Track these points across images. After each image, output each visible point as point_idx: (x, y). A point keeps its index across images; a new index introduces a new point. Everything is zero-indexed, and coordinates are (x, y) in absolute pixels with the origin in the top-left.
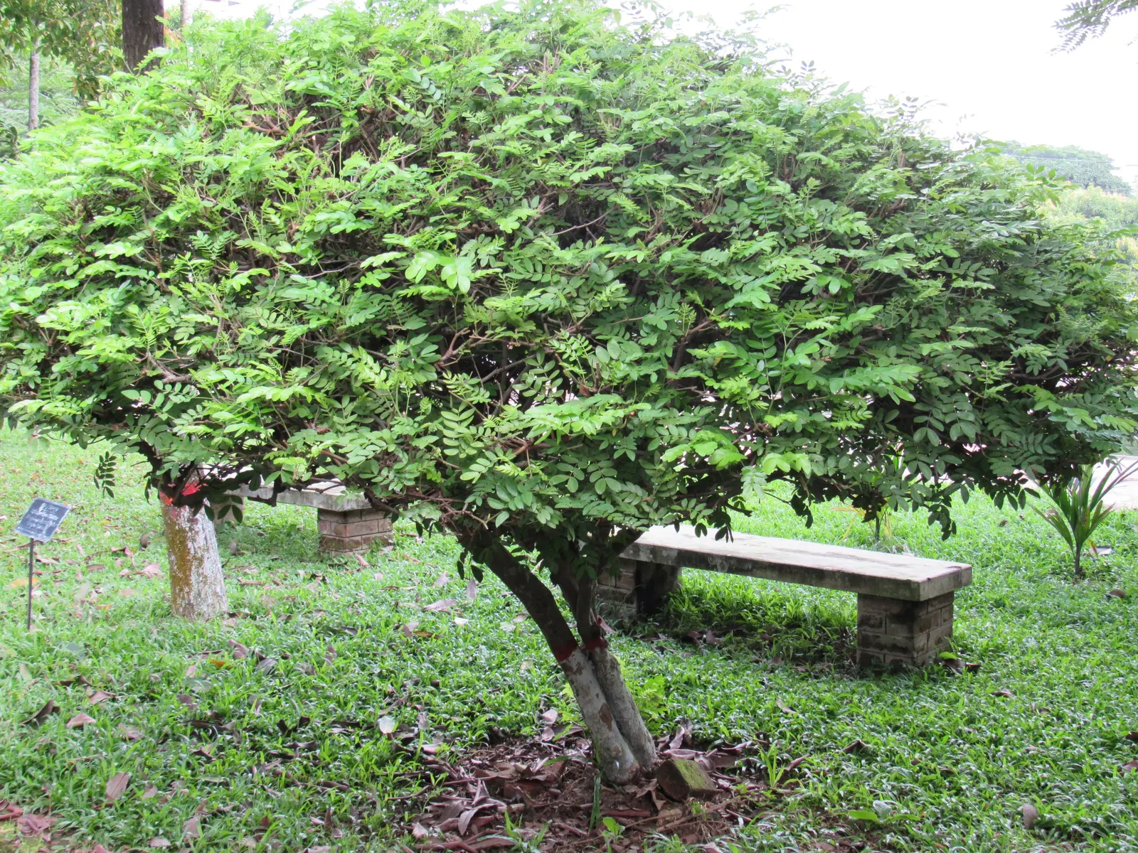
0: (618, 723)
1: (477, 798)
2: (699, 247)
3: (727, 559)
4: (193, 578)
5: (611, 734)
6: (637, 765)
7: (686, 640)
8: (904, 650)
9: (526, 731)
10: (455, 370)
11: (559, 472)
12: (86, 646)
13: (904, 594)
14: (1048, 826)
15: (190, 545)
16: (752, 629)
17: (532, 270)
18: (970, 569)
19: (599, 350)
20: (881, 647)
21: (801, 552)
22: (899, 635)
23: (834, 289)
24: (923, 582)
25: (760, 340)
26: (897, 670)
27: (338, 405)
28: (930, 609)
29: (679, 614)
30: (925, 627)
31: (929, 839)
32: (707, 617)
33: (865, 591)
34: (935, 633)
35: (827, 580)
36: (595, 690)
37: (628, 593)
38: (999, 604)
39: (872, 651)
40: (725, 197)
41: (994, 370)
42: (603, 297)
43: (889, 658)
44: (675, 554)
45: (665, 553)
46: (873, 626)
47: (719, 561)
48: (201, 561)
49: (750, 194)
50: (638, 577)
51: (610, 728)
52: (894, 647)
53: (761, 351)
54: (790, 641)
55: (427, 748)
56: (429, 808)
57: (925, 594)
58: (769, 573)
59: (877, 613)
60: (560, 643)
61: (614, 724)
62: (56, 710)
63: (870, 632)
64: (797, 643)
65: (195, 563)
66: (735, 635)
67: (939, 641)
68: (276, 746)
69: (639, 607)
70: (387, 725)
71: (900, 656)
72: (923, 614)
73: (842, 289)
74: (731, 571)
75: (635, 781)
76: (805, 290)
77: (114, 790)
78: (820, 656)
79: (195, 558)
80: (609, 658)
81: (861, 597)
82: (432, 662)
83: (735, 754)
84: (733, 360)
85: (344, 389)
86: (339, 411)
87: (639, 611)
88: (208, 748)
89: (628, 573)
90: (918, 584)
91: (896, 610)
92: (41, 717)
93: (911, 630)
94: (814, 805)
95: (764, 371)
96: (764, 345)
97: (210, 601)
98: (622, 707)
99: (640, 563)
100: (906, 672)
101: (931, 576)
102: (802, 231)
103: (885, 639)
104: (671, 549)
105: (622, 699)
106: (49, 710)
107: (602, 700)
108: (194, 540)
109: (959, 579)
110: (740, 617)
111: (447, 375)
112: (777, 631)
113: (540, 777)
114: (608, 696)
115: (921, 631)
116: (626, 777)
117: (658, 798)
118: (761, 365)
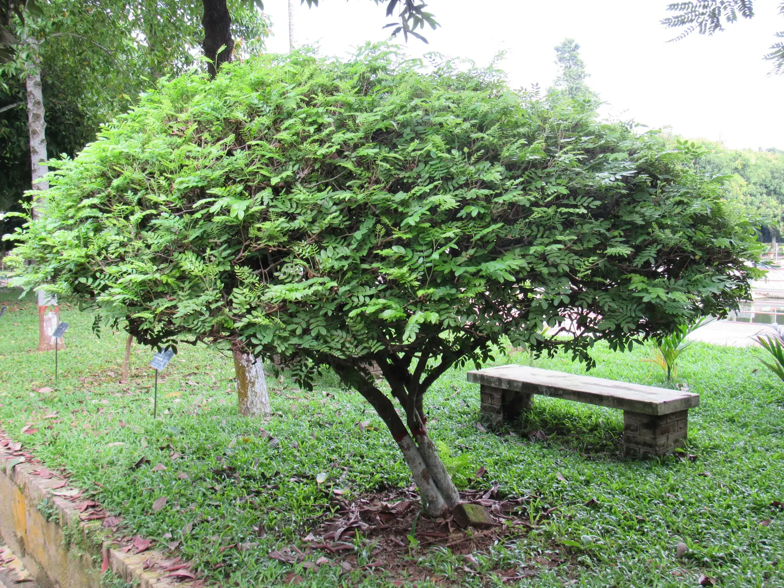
0: (434, 481)
1: (352, 521)
2: (393, 190)
3: (549, 388)
4: (249, 393)
5: (429, 487)
6: (446, 506)
7: (525, 436)
8: (651, 446)
9: (402, 484)
10: (242, 264)
11: (293, 323)
12: (183, 429)
13: (649, 411)
14: (690, 556)
15: (247, 375)
16: (569, 430)
17: (289, 206)
18: (698, 397)
19: (323, 252)
20: (637, 443)
21: (595, 384)
22: (647, 436)
23: (474, 214)
24: (661, 404)
25: (421, 245)
26: (645, 458)
27: (182, 285)
28: (669, 421)
29: (527, 420)
30: (666, 432)
31: (607, 560)
32: (544, 423)
33: (627, 409)
34: (672, 437)
35: (605, 402)
36: (419, 460)
37: (498, 407)
38: (732, 420)
39: (632, 446)
40: (419, 161)
41: (586, 263)
42: (326, 221)
43: (642, 451)
44: (521, 385)
45: (515, 384)
46: (632, 431)
47: (544, 390)
48: (253, 383)
49: (433, 159)
50: (503, 398)
51: (428, 483)
52: (645, 444)
53: (422, 251)
54: (589, 439)
55: (336, 491)
56: (322, 525)
57: (661, 412)
58: (572, 397)
59: (635, 422)
60: (398, 432)
61: (431, 481)
62: (148, 462)
63: (630, 434)
64: (591, 440)
65: (250, 385)
66: (558, 434)
67: (676, 441)
68: (254, 486)
69: (504, 415)
70: (321, 478)
71: (649, 449)
72: (663, 424)
73: (479, 213)
74: (551, 395)
75: (444, 516)
76: (459, 215)
77: (157, 506)
78: (603, 448)
79: (250, 382)
80: (426, 441)
81: (626, 413)
82: (368, 444)
83: (517, 503)
84: (403, 257)
85: (183, 277)
86: (183, 289)
87: (504, 419)
88: (218, 487)
89: (498, 396)
90: (657, 405)
91: (645, 421)
92: (138, 465)
93: (654, 434)
94: (549, 535)
95: (423, 263)
96: (424, 248)
97: (258, 406)
98: (436, 471)
99: (503, 390)
100: (650, 459)
101: (666, 400)
102: (462, 180)
103: (640, 439)
104: (519, 382)
105: (436, 466)
106: (143, 461)
107: (423, 466)
108: (249, 372)
109: (689, 403)
110: (563, 424)
111: (237, 268)
112: (584, 432)
113: (394, 511)
114: (428, 465)
115: (662, 434)
116: (438, 513)
117: (452, 526)
118: (421, 261)
